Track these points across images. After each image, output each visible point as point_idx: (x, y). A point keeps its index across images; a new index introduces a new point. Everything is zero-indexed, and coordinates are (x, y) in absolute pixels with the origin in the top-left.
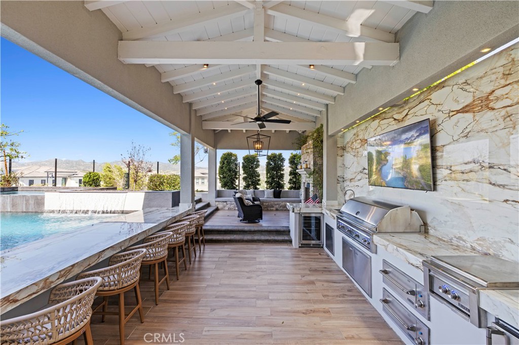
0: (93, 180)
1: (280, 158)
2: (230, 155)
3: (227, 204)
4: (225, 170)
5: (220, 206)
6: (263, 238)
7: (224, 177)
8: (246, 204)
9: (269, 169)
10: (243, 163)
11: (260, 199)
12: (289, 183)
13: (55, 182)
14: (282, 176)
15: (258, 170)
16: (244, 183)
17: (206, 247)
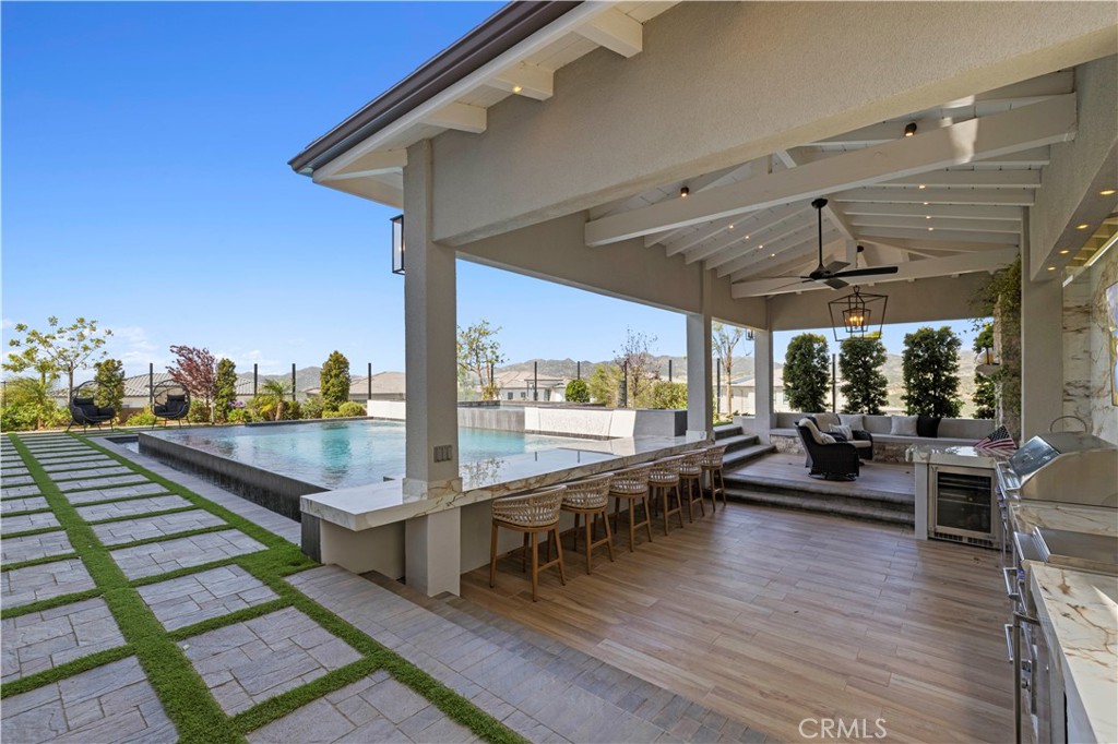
0: (578, 392)
1: (947, 340)
2: (810, 340)
3: (795, 442)
4: (798, 373)
5: (780, 445)
6: (846, 509)
7: (795, 388)
8: (820, 442)
9: (912, 367)
10: (841, 355)
11: (873, 435)
12: (974, 400)
13: (536, 395)
14: (951, 384)
15: (882, 370)
16: (845, 399)
17: (727, 506)
